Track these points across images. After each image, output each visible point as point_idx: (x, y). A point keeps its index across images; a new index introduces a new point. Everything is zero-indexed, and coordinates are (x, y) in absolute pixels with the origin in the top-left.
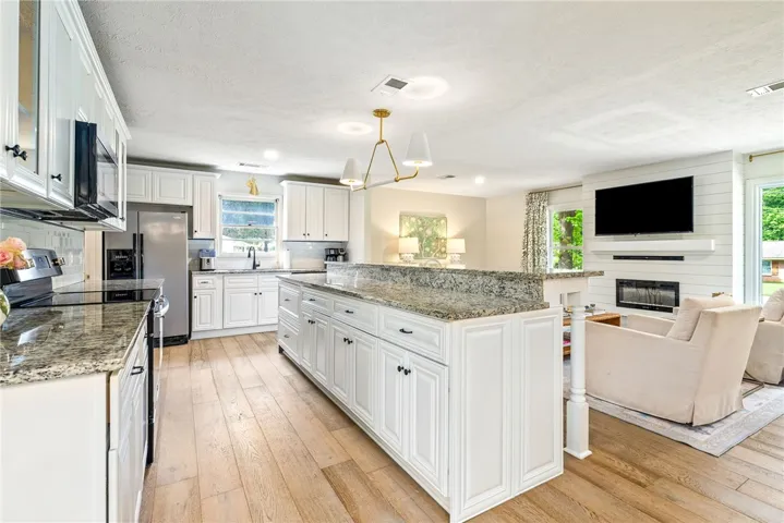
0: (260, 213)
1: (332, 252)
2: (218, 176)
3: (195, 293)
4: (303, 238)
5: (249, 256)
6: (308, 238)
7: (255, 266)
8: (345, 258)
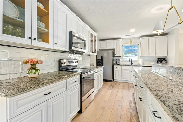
0: (133, 49)
1: (160, 60)
2: (121, 40)
3: (114, 70)
4: (147, 55)
5: (129, 61)
6: (149, 55)
7: (131, 64)
8: (166, 62)
